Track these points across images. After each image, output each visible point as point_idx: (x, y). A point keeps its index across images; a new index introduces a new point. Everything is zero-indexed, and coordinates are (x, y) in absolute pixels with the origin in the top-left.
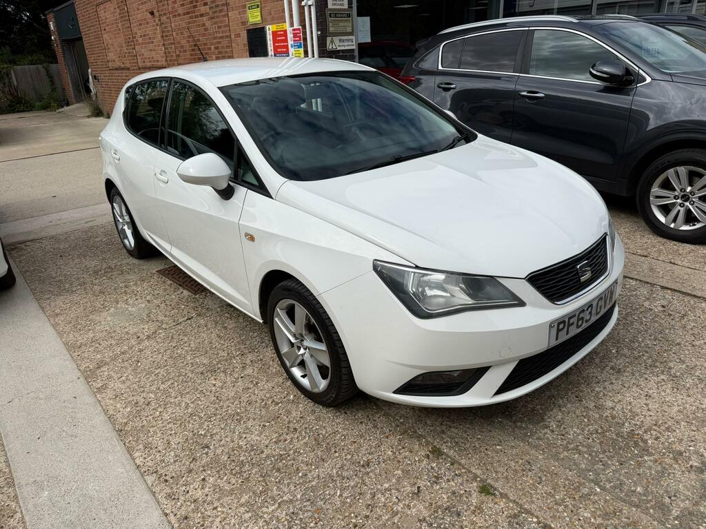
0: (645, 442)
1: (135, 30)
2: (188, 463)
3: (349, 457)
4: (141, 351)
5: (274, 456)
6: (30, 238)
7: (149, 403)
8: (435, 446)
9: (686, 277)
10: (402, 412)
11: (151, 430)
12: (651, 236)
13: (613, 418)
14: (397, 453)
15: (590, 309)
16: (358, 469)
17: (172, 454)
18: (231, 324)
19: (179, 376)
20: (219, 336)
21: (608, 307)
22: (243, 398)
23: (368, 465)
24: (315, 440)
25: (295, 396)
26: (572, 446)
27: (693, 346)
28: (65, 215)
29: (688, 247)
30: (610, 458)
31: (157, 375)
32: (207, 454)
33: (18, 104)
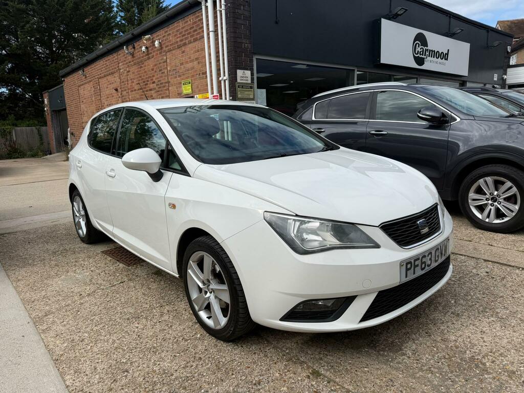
0: (484, 364)
1: (103, 101)
2: (109, 383)
3: (243, 378)
4: (81, 304)
5: (181, 378)
6: (8, 232)
7: (83, 340)
8: (314, 369)
9: (502, 253)
10: (288, 346)
11: (82, 359)
12: (472, 229)
13: (457, 347)
14: (284, 375)
15: (430, 256)
16: (250, 386)
17: (97, 376)
18: (154, 286)
19: (109, 321)
20: (144, 294)
21: (444, 258)
22: (159, 337)
23: (259, 384)
24: (216, 366)
25: (201, 335)
26: (425, 368)
27: (513, 298)
28: (36, 218)
29: (501, 235)
30: (457, 376)
31: (92, 320)
32: (126, 376)
33: (14, 153)
